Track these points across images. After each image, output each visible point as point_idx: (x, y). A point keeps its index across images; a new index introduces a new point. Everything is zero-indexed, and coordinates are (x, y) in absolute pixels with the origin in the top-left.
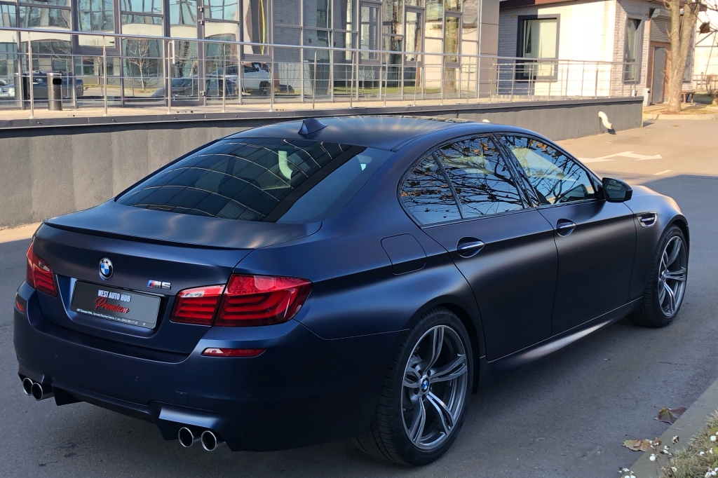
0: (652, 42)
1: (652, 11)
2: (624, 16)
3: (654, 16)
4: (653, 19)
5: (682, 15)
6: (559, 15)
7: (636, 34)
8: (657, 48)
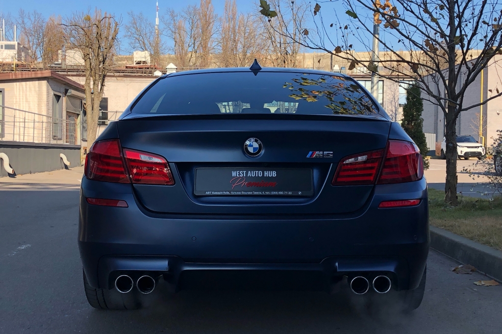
0: (67, 112)
1: (66, 91)
2: (52, 93)
3: (68, 94)
4: (68, 96)
5: (92, 93)
6: (4, 89)
7: (57, 106)
8: (69, 116)
